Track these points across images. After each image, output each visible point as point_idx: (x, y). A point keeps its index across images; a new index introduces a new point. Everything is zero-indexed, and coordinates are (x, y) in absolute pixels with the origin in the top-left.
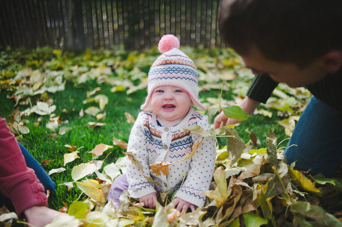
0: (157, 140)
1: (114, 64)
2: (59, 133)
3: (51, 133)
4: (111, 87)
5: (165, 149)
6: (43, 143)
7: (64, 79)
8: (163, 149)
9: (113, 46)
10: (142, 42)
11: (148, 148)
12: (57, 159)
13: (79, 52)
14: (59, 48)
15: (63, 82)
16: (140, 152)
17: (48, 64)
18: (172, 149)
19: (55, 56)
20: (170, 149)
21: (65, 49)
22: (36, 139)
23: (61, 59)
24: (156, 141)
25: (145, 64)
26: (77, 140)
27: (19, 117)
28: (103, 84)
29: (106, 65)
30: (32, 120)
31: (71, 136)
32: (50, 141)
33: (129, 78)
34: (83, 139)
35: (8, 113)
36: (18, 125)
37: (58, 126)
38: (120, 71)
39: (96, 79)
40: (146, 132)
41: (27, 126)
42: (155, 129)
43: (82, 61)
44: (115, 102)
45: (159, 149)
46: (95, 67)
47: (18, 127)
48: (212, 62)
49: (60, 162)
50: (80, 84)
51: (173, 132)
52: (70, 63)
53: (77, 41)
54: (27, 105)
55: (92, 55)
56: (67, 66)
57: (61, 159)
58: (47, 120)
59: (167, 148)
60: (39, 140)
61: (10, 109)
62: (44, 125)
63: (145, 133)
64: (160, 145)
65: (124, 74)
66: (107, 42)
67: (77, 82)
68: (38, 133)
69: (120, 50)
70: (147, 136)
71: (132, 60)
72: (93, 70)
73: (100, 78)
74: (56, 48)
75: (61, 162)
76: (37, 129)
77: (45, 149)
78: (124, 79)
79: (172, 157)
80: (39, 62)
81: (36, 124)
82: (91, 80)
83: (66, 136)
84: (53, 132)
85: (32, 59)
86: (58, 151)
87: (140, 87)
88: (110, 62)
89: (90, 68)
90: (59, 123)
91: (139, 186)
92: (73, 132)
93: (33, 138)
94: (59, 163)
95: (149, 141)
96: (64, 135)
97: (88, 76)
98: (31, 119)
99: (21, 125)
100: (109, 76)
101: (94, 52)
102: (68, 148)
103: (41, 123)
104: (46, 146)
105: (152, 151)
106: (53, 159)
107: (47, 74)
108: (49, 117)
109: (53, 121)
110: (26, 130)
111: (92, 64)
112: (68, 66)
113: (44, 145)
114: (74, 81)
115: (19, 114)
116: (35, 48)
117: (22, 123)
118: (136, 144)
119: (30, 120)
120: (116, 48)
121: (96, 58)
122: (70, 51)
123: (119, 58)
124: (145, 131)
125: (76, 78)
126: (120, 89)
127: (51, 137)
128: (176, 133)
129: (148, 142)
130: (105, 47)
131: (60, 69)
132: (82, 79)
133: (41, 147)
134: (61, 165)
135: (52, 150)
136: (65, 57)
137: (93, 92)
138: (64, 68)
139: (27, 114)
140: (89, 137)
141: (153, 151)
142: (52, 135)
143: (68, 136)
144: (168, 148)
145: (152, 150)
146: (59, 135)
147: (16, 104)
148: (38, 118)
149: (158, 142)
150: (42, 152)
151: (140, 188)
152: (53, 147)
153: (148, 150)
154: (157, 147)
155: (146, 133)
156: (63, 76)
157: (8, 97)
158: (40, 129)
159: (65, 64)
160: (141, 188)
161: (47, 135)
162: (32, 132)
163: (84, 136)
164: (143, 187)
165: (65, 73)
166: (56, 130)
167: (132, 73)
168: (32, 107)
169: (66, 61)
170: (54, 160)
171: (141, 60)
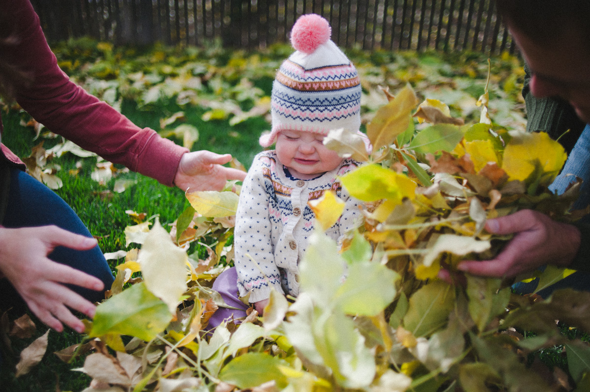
0: (283, 201)
1: (206, 72)
2: (115, 190)
3: (101, 189)
4: (203, 111)
5: (296, 216)
6: (87, 205)
7: (118, 96)
8: (293, 215)
9: (202, 40)
10: (254, 35)
11: (271, 215)
12: (112, 235)
13: (143, 49)
14: (107, 40)
15: (117, 100)
16: (258, 222)
17: (90, 67)
18: (308, 217)
19: (102, 55)
20: (304, 215)
21: (119, 43)
22: (74, 199)
23: (113, 59)
24: (281, 202)
25: (261, 73)
26: (147, 203)
27: (43, 160)
28: (189, 105)
29: (192, 73)
30: (66, 165)
31: (135, 196)
32: (99, 203)
33: (234, 96)
34: (157, 202)
35: (23, 152)
36: (42, 172)
37: (112, 177)
38: (216, 84)
39: (175, 96)
40: (268, 187)
41: (59, 176)
42: (281, 184)
43: (151, 64)
44: (210, 138)
45: (286, 215)
46: (173, 75)
47: (42, 177)
48: (377, 75)
49: (118, 240)
50: (148, 105)
51: (311, 189)
52: (128, 67)
53: (140, 29)
54: (56, 139)
55: (167, 56)
56: (124, 73)
57: (120, 236)
58: (92, 166)
59: (300, 213)
60: (81, 201)
61: (26, 145)
62: (88, 176)
63: (266, 189)
64: (287, 209)
65: (224, 90)
66: (192, 32)
67: (143, 101)
68: (78, 187)
69: (216, 48)
70: (269, 194)
71: (238, 66)
72: (169, 81)
73: (182, 95)
74: (101, 39)
75: (120, 240)
76: (76, 182)
77: (90, 216)
78: (225, 99)
79: (308, 230)
80: (73, 63)
81: (74, 173)
82: (166, 98)
83: (128, 195)
84: (104, 188)
85: (62, 58)
86: (113, 221)
87: (253, 113)
88: (200, 68)
89: (164, 77)
90: (114, 172)
91: (256, 281)
92: (139, 189)
93: (69, 196)
94: (116, 242)
95: (272, 202)
96: (123, 193)
97: (161, 92)
98: (64, 164)
99: (48, 174)
100: (199, 93)
101: (170, 50)
102: (131, 216)
103: (81, 172)
104: (93, 211)
105: (276, 221)
106: (106, 234)
107: (88, 84)
108: (96, 161)
109: (103, 168)
110: (58, 183)
111: (168, 69)
112: (126, 72)
113: (89, 209)
114: (137, 98)
115: (43, 154)
116: (66, 38)
117: (48, 171)
118: (251, 208)
119: (62, 164)
120: (207, 43)
121: (173, 60)
122: (128, 46)
123: (213, 62)
124: (266, 186)
125: (140, 93)
126: (219, 115)
127: (101, 195)
128: (316, 190)
129: (270, 204)
130: (189, 40)
131: (111, 77)
132: (152, 96)
133: (84, 213)
134: (120, 245)
135: (104, 219)
136: (119, 56)
137: (171, 120)
138: (118, 75)
139: (56, 153)
140: (168, 199)
141: (278, 221)
142: (103, 192)
143: (130, 195)
144: (302, 213)
145: (277, 219)
146: (115, 193)
147: (36, 135)
148: (76, 162)
149: (285, 203)
150: (86, 221)
151: (258, 287)
152: (106, 213)
153: (271, 218)
154: (283, 213)
155: (268, 189)
156: (117, 89)
157: (22, 123)
158: (81, 182)
159: (120, 68)
160: (260, 286)
161: (92, 192)
162: (68, 187)
163: (160, 195)
164: (264, 284)
165: (120, 83)
166: (108, 184)
167: (238, 88)
168: (66, 142)
169: (122, 63)
170: (108, 236)
171: (254, 65)
